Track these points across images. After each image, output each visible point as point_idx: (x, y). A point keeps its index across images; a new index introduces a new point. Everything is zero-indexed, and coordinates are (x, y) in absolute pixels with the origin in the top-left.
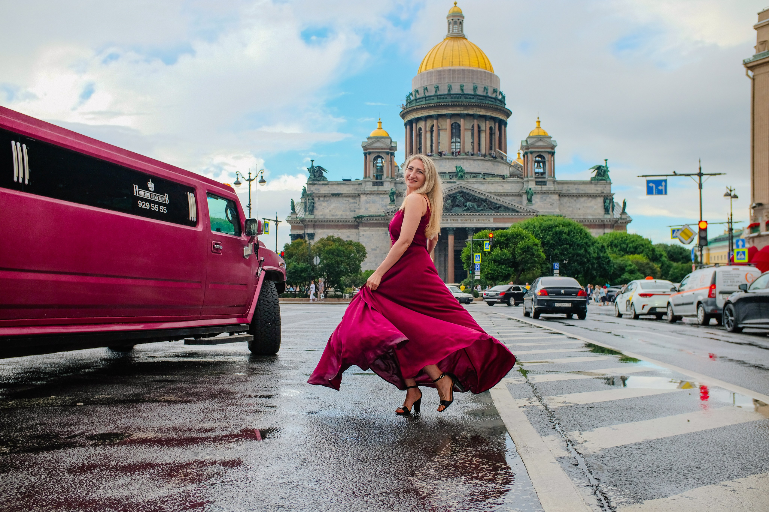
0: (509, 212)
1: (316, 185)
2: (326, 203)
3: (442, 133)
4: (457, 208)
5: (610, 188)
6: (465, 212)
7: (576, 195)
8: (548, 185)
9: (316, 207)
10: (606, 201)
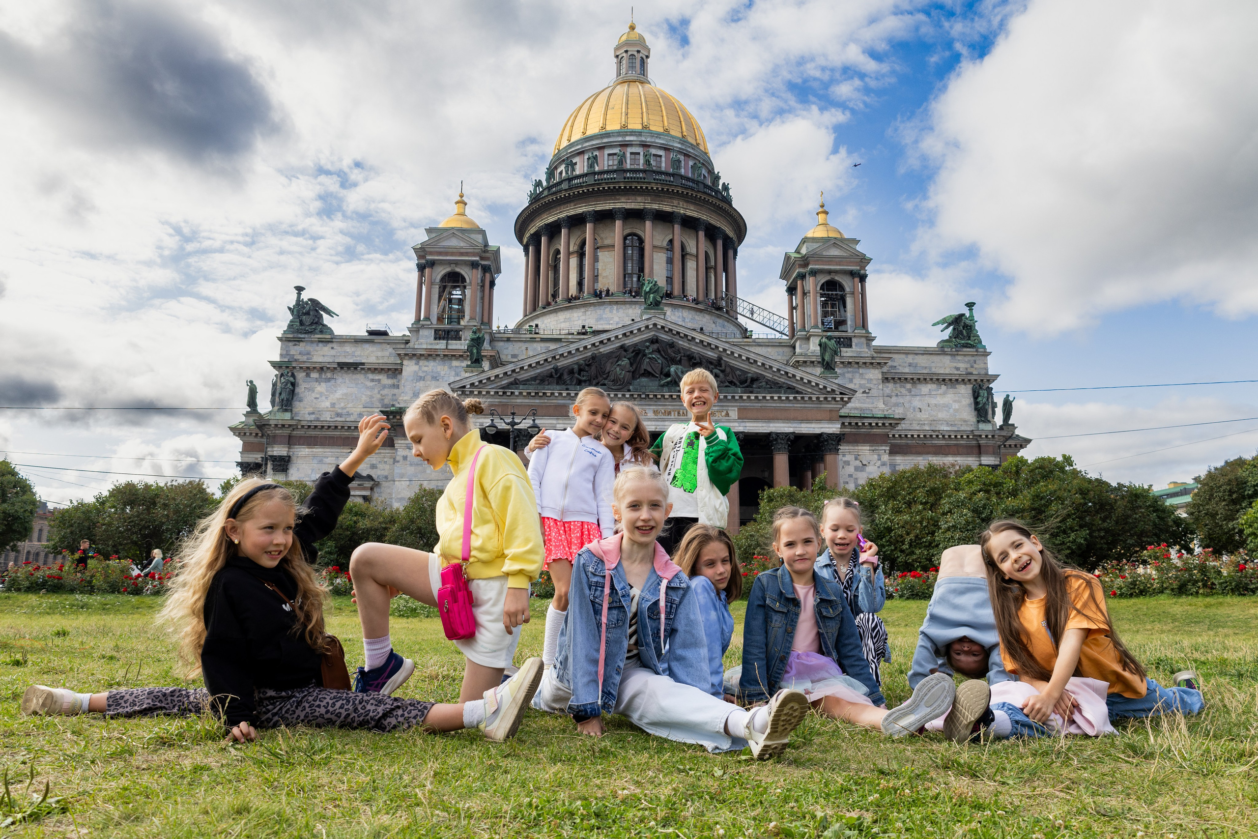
0: (780, 393)
1: (302, 344)
2: (323, 384)
3: (602, 255)
4: (644, 380)
5: (986, 363)
7: (912, 379)
8: (856, 345)
9: (298, 394)
10: (979, 393)
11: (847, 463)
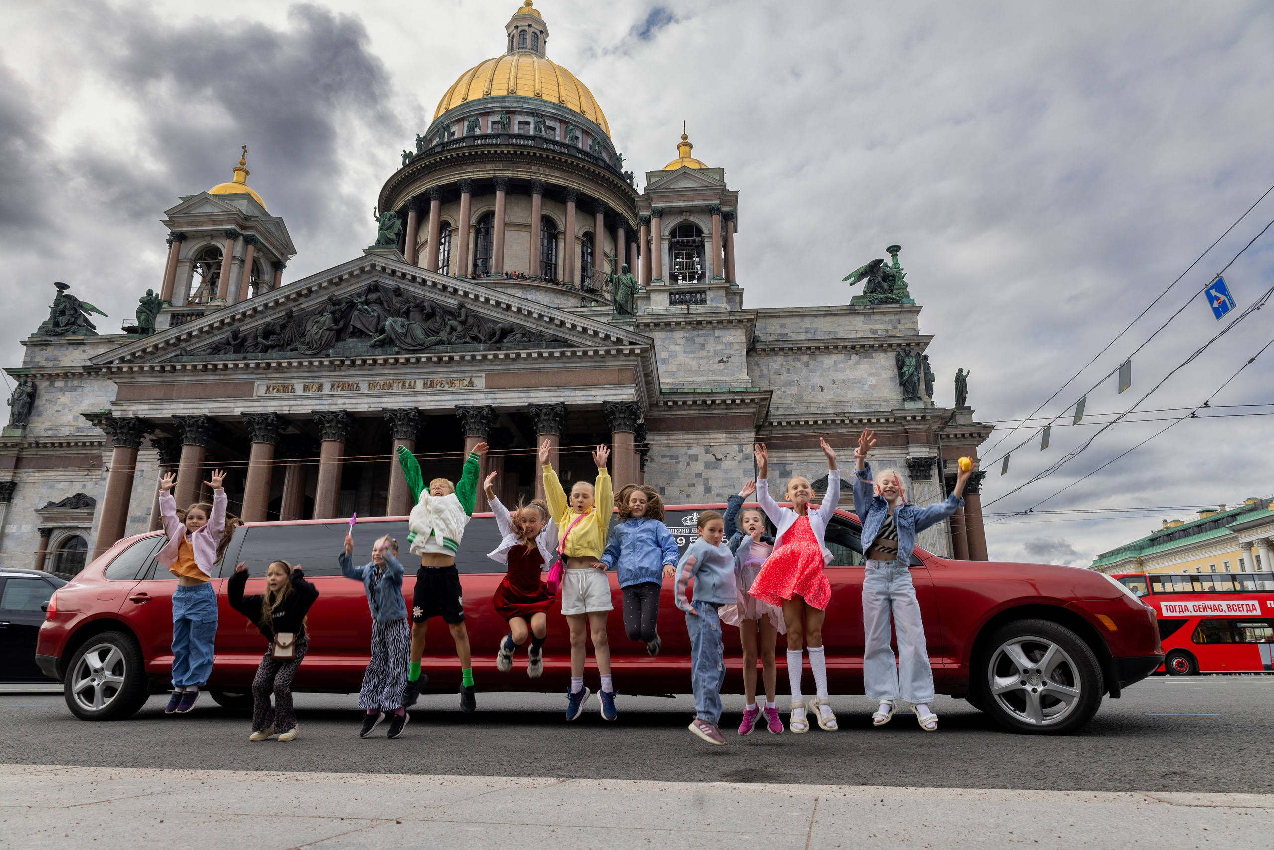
1: (50, 348)
2: (68, 395)
5: (915, 322)
6: (378, 350)
7: (809, 348)
8: (711, 301)
9: (38, 407)
10: (903, 361)
11: (695, 458)
